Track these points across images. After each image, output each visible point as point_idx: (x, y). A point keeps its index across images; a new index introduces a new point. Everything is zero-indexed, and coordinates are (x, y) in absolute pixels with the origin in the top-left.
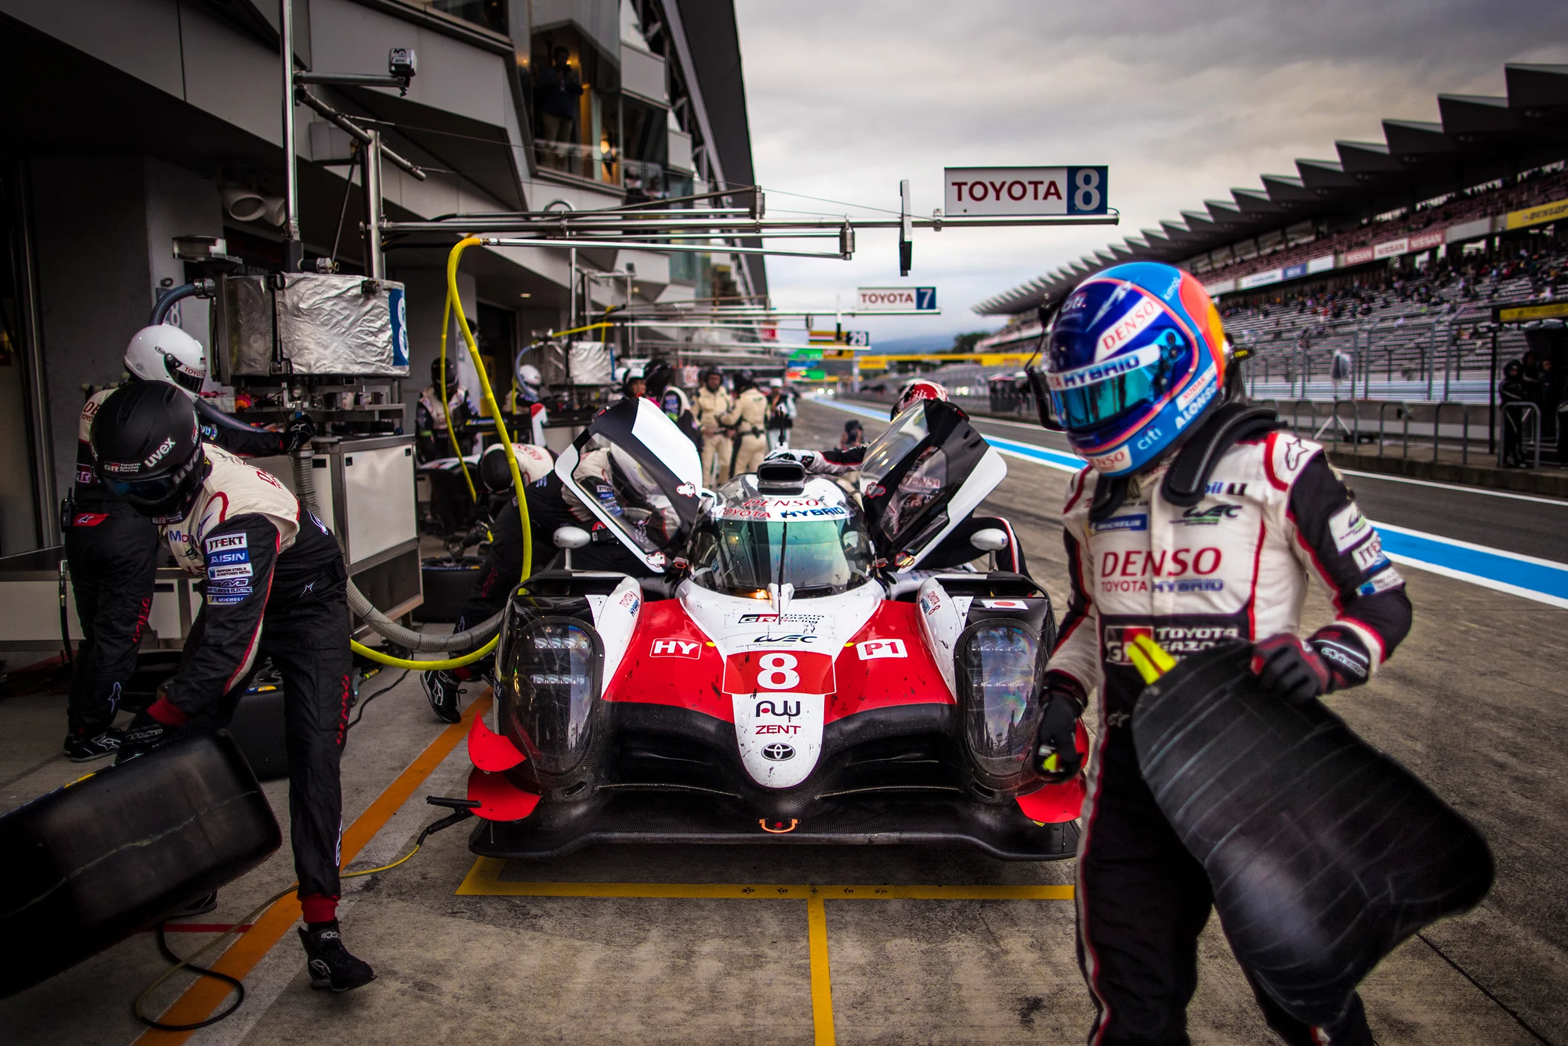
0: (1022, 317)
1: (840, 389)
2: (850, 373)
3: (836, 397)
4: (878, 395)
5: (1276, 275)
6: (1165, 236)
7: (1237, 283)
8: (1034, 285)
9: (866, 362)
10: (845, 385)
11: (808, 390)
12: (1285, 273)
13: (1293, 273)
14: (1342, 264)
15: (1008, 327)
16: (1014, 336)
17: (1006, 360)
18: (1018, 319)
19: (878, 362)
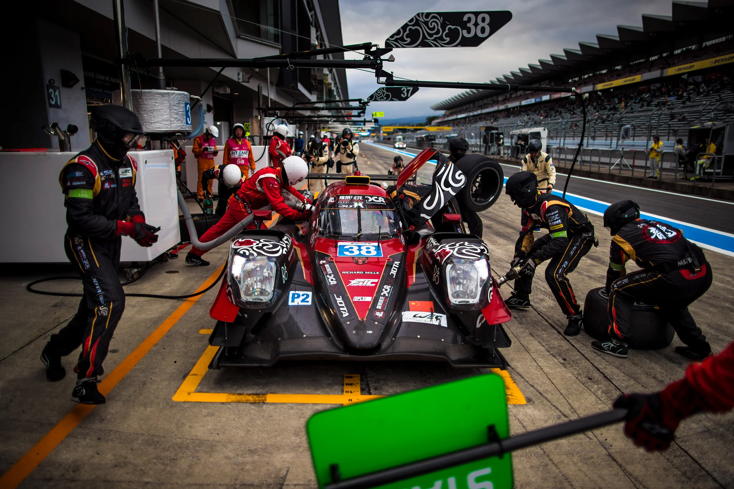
0: (450, 111)
1: (376, 139)
2: (380, 132)
3: (375, 142)
4: (388, 141)
5: (532, 101)
6: (512, 78)
7: (521, 103)
8: (456, 98)
9: (386, 129)
10: (378, 137)
11: (364, 139)
12: (535, 100)
13: (538, 100)
14: (552, 98)
15: (444, 115)
16: (446, 119)
17: (438, 129)
18: (448, 112)
19: (390, 129)
